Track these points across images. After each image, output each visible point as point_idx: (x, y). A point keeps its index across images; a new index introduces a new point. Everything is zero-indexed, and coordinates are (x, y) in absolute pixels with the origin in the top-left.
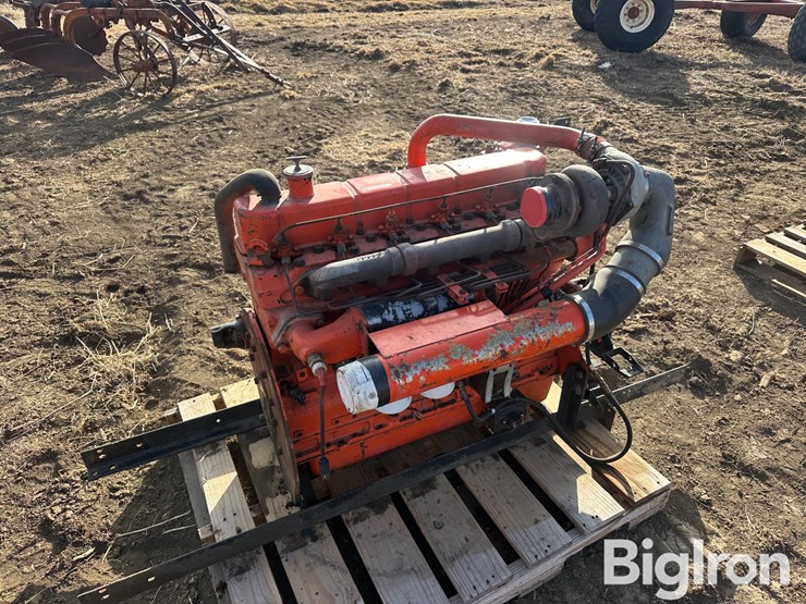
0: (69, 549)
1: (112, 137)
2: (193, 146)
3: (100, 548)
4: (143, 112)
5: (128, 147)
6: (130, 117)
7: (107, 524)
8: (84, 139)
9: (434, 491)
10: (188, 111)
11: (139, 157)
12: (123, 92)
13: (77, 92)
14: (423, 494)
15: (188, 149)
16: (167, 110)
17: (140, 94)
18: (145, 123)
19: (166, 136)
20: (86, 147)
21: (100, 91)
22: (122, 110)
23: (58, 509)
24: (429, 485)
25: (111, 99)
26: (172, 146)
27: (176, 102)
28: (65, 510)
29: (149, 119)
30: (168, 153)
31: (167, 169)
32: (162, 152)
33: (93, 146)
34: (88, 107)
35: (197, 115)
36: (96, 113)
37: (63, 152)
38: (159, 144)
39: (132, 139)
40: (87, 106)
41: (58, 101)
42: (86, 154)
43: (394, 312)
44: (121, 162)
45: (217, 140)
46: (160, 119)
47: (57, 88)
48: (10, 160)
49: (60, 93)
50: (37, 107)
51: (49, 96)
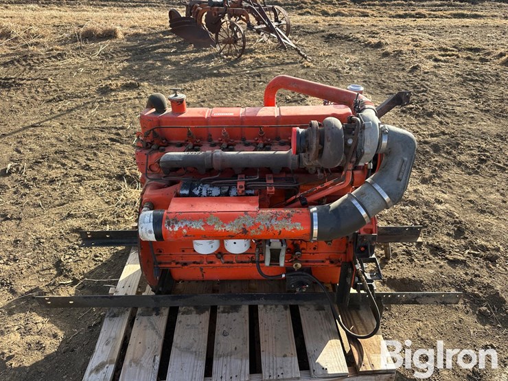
0: (62, 277)
1: (199, 78)
2: (237, 89)
3: (75, 282)
4: (221, 67)
5: (204, 84)
6: (214, 68)
7: (83, 272)
8: (185, 78)
10: (245, 69)
11: (207, 91)
12: (217, 55)
13: (195, 53)
14: (228, 313)
15: (233, 90)
16: (234, 67)
17: (225, 57)
18: (219, 72)
19: (226, 82)
20: (184, 82)
21: (207, 53)
22: (213, 64)
23: (67, 257)
25: (209, 58)
26: (226, 87)
27: (242, 63)
28: (70, 258)
29: (222, 71)
30: (222, 91)
31: (216, 99)
32: (219, 90)
33: (188, 81)
34: (197, 61)
35: (248, 72)
36: (202, 64)
37: (172, 83)
38: (219, 85)
39: (208, 81)
40: (197, 59)
41: (184, 56)
42: (182, 86)
43: (201, 190)
44: (196, 92)
45: (252, 87)
46: (228, 71)
47: (188, 49)
48: (146, 84)
49: (188, 52)
50: (173, 58)
51: (182, 53)
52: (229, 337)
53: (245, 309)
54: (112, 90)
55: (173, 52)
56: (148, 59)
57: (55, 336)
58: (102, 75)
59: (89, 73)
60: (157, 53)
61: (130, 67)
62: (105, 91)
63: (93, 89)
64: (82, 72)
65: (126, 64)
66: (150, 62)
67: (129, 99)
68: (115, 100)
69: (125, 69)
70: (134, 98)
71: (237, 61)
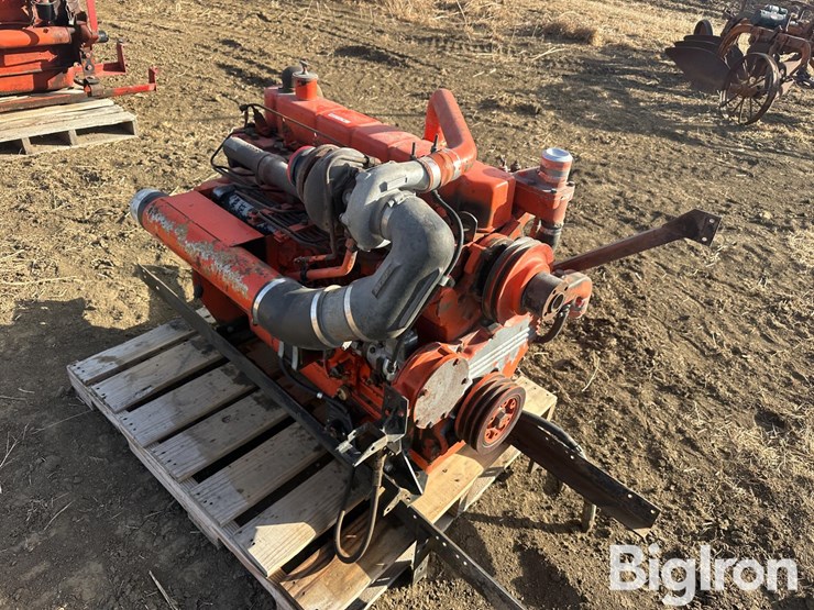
1: (642, 132)
2: (684, 167)
4: (699, 128)
5: (638, 143)
8: (620, 125)
9: (263, 410)
11: (630, 153)
12: (716, 109)
13: (684, 96)
14: (259, 403)
15: (675, 167)
16: (724, 135)
17: (726, 116)
18: (685, 135)
19: (680, 151)
20: (610, 129)
21: (703, 102)
24: (270, 405)
26: (669, 159)
27: (745, 134)
29: (692, 134)
30: (654, 161)
31: (628, 169)
32: (653, 158)
33: (619, 131)
34: (671, 108)
35: (742, 150)
36: (672, 115)
37: (592, 124)
38: (662, 152)
39: (651, 142)
40: (675, 106)
41: (658, 96)
42: (600, 133)
44: (612, 149)
45: (714, 175)
46: (703, 137)
47: (678, 88)
48: (552, 113)
49: (670, 92)
50: (636, 93)
51: (659, 91)
52: (226, 425)
53: (279, 414)
54: (499, 107)
55: (650, 85)
56: (597, 84)
57: (139, 317)
58: (512, 85)
59: (496, 78)
60: (620, 79)
61: (559, 86)
62: (489, 105)
63: (480, 98)
64: (491, 75)
65: (559, 80)
66: (596, 88)
67: (506, 125)
68: (487, 121)
69: (550, 86)
70: (513, 127)
71: (741, 127)
